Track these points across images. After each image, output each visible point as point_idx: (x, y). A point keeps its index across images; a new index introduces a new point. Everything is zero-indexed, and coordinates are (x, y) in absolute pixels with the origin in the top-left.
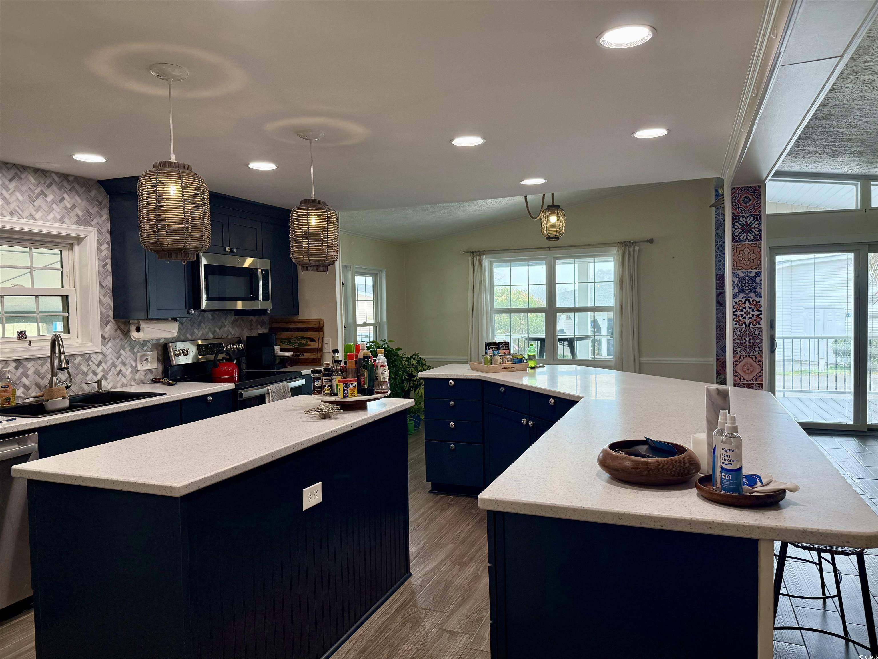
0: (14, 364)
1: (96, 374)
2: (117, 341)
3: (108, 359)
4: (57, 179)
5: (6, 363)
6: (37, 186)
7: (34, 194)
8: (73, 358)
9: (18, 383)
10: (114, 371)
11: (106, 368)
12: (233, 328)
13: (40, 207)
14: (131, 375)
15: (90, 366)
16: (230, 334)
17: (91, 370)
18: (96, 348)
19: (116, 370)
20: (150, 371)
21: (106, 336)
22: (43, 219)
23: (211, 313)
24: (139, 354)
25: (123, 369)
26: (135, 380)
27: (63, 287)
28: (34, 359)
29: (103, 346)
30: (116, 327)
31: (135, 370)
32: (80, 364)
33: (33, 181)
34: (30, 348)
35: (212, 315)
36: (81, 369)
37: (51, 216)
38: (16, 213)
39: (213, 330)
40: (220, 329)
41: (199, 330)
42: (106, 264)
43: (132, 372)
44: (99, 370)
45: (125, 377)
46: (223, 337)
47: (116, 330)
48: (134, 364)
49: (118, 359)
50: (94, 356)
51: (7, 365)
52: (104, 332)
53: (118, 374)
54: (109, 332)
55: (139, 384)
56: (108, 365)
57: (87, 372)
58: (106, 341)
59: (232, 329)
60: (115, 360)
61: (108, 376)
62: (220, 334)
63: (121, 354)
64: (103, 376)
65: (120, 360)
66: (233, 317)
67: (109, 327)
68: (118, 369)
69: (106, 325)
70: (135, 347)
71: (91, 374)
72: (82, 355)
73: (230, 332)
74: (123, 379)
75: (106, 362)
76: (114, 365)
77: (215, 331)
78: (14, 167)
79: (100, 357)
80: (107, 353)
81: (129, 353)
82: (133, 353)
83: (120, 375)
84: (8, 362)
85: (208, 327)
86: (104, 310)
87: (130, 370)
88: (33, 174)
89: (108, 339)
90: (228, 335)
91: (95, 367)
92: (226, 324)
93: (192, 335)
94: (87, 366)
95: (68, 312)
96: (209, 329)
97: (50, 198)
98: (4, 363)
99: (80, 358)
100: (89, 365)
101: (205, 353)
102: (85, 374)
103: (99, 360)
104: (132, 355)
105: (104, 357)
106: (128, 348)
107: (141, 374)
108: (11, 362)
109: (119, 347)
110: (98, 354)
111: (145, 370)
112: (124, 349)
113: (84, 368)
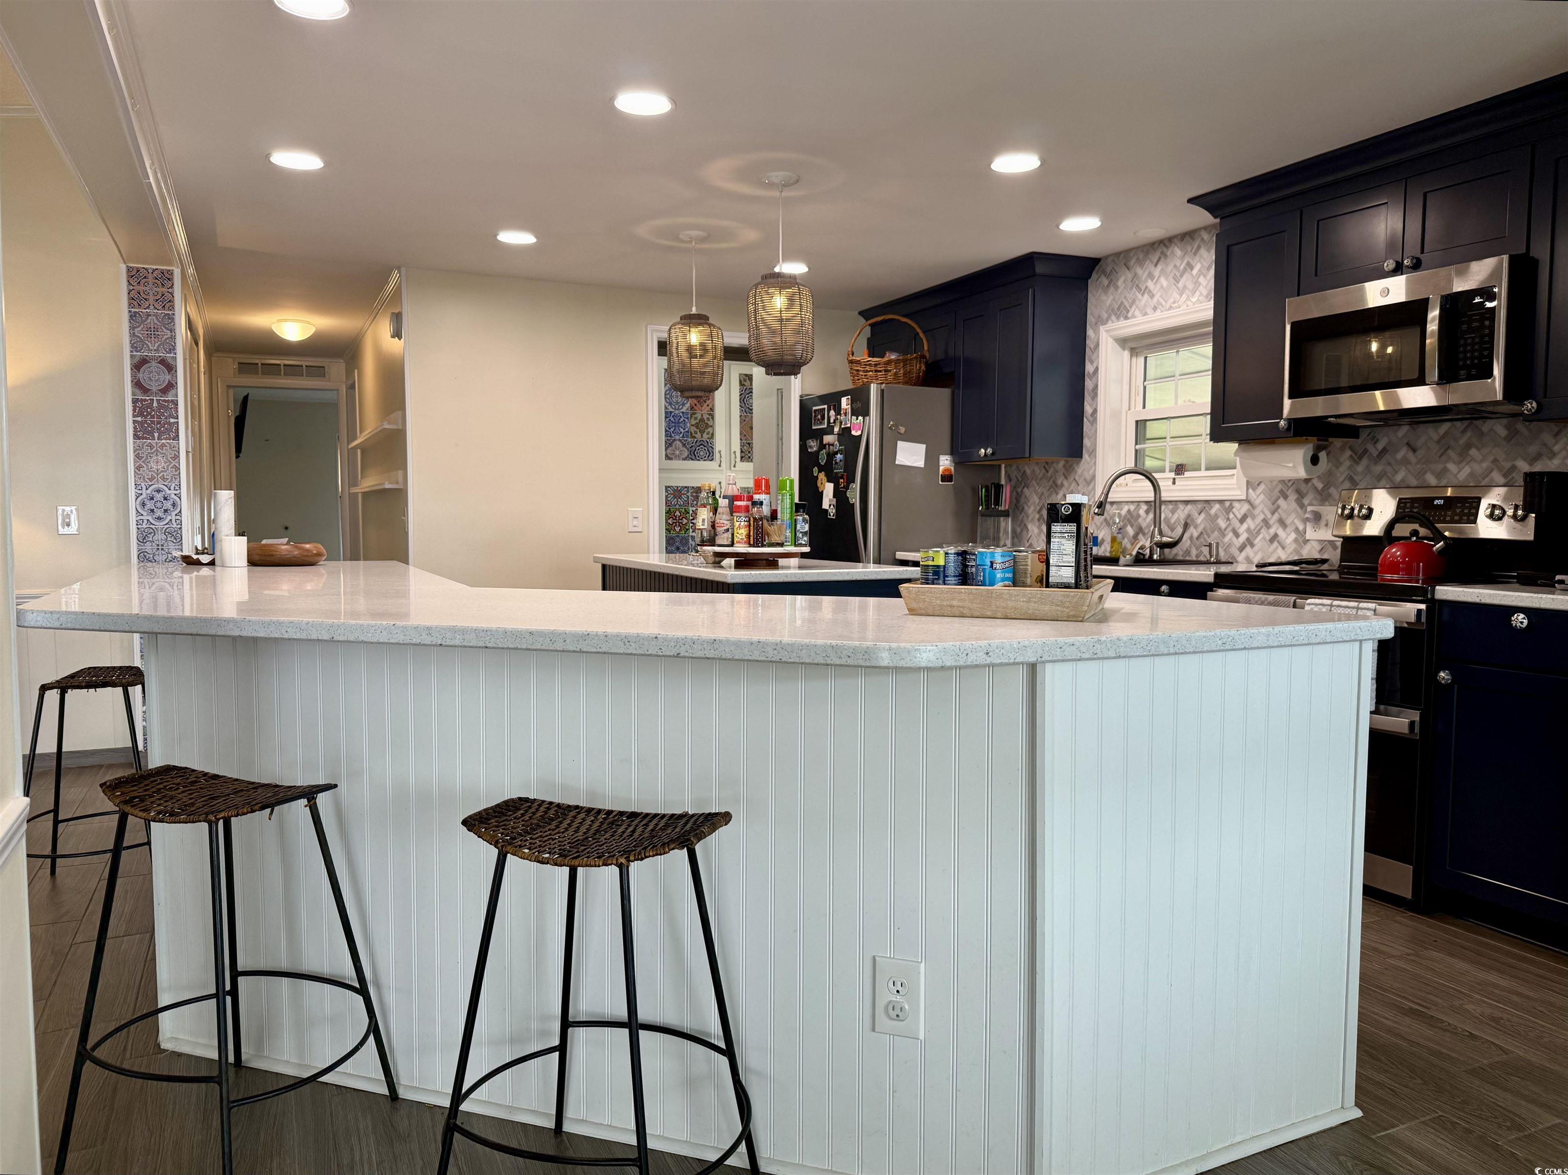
1: (1237, 535)
2: (1274, 483)
3: (1257, 512)
6: (1182, 258)
7: (1179, 271)
8: (1208, 505)
10: (1265, 534)
11: (1252, 527)
13: (1185, 287)
14: (1294, 546)
15: (1230, 520)
17: (1231, 528)
18: (1239, 493)
19: (1270, 534)
20: (1330, 543)
23: (1505, 421)
24: (1307, 508)
25: (1281, 532)
28: (1166, 503)
29: (1250, 491)
31: (1301, 538)
32: (1216, 516)
34: (1174, 487)
35: (1507, 427)
36: (1217, 525)
39: (1507, 465)
41: (1463, 464)
43: (1296, 540)
44: (1242, 529)
45: (1283, 548)
48: (1301, 527)
49: (1273, 513)
50: (1236, 505)
53: (1272, 540)
56: (1257, 523)
57: (1225, 529)
58: (1257, 482)
60: (1269, 515)
61: (1256, 542)
63: (1279, 507)
64: (1248, 539)
65: (1276, 516)
68: (1272, 531)
70: (1307, 493)
71: (1231, 535)
72: (1221, 502)
74: (1280, 551)
75: (1254, 517)
76: (1266, 523)
78: (1162, 245)
79: (1246, 507)
80: (1257, 502)
81: (1294, 505)
82: (1302, 506)
83: (1275, 544)
84: (1140, 503)
85: (1491, 458)
87: (1293, 536)
88: (1179, 245)
91: (1236, 523)
93: (1439, 476)
94: (1225, 521)
96: (1495, 461)
97: (1195, 272)
99: (1217, 506)
100: (1228, 519)
102: (1222, 533)
103: (1243, 511)
104: (1298, 509)
105: (1251, 508)
106: (1293, 497)
107: (1313, 547)
108: (1143, 504)
109: (1276, 493)
110: (1242, 503)
111: (1320, 541)
112: (1286, 497)
113: (1222, 523)
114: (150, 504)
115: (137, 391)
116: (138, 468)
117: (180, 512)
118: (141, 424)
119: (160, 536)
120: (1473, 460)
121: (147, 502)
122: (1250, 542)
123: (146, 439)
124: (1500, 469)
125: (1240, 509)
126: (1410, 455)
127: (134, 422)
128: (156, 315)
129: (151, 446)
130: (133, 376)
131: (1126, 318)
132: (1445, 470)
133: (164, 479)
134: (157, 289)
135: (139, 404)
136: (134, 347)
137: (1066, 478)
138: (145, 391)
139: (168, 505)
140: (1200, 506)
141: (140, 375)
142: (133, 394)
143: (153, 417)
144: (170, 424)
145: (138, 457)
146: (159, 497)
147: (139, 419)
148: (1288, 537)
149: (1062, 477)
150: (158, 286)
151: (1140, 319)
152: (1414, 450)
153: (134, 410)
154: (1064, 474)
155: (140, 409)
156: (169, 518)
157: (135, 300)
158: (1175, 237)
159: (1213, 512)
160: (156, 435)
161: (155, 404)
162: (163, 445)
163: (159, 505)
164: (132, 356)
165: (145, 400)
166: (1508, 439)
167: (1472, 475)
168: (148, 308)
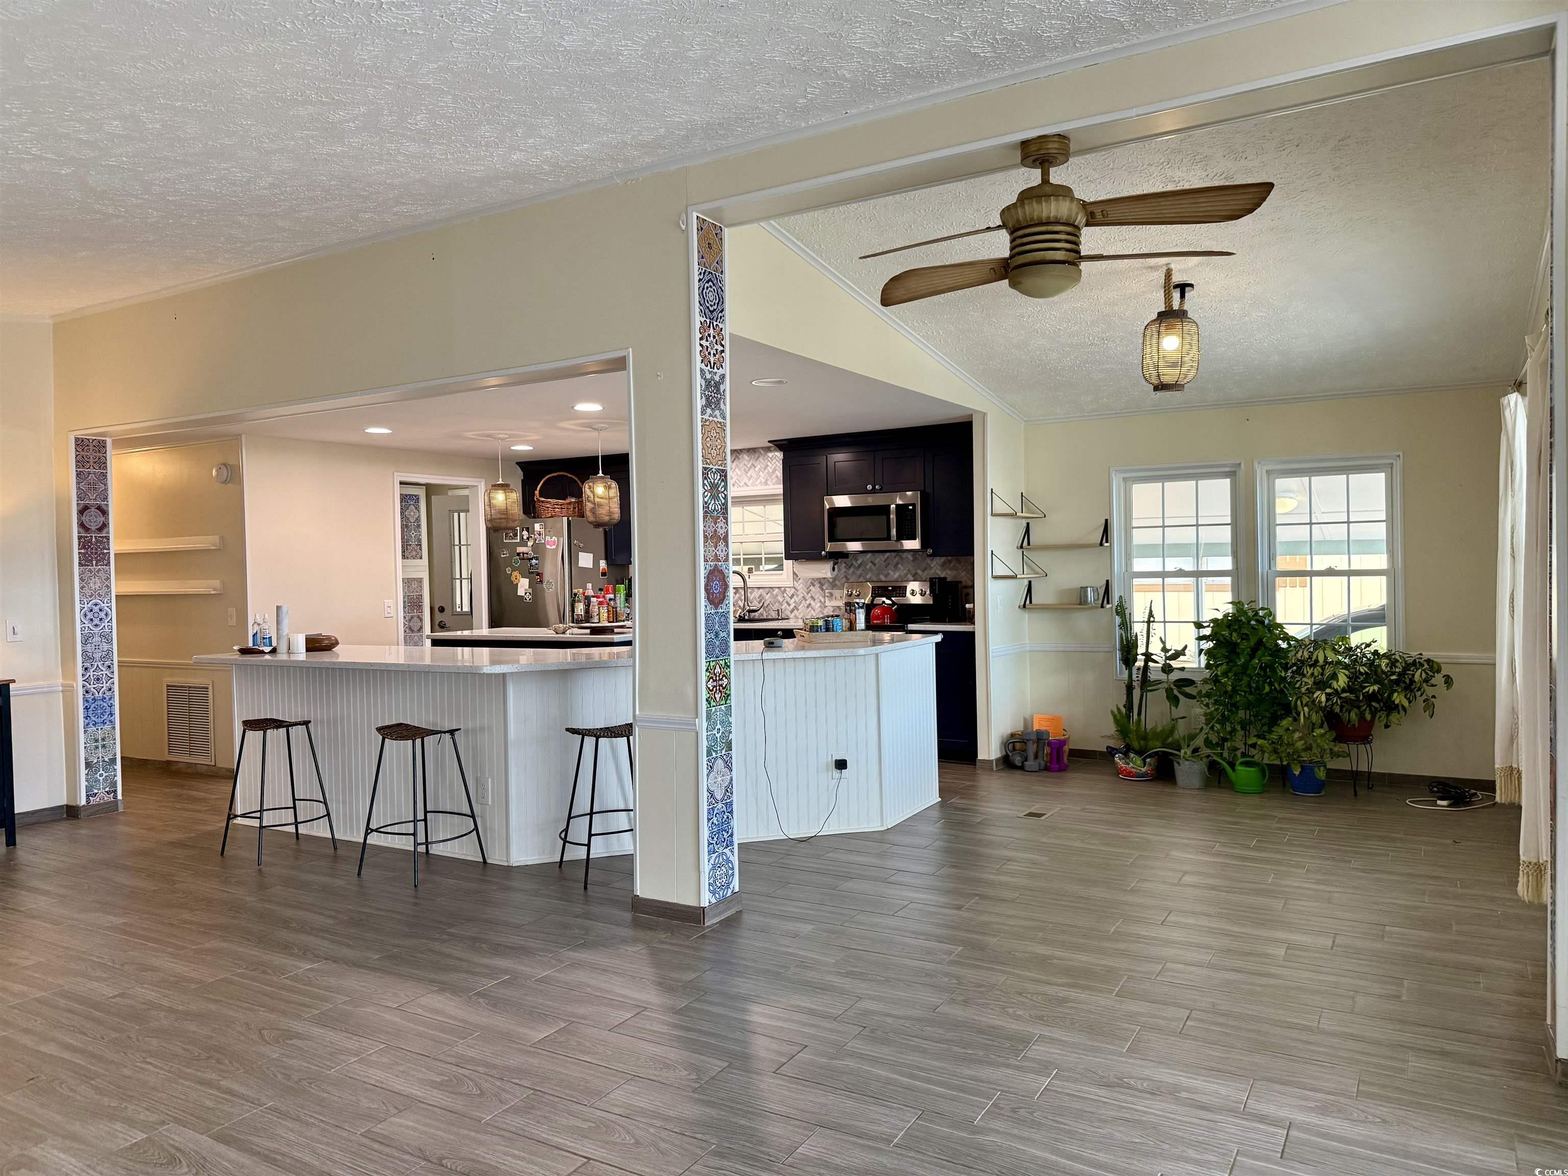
1: (789, 605)
3: (799, 593)
4: (762, 452)
6: (749, 461)
7: (748, 467)
8: (772, 590)
10: (804, 604)
11: (797, 600)
13: (751, 476)
14: (819, 609)
17: (785, 601)
18: (789, 583)
19: (806, 603)
21: (798, 574)
22: (753, 485)
24: (827, 591)
25: (812, 602)
29: (795, 582)
31: (823, 605)
32: (777, 595)
33: (747, 458)
35: (913, 556)
36: (778, 599)
37: (759, 481)
38: (737, 484)
43: (820, 606)
44: (792, 601)
45: (814, 610)
48: (823, 600)
49: (807, 594)
50: (788, 589)
53: (808, 607)
56: (799, 598)
57: (782, 602)
58: (798, 578)
60: (805, 594)
61: (799, 608)
63: (810, 591)
65: (809, 595)
68: (808, 602)
70: (824, 584)
71: (785, 605)
72: (779, 588)
74: (812, 611)
75: (797, 596)
76: (804, 599)
79: (793, 590)
80: (799, 588)
81: (819, 590)
82: (822, 590)
87: (819, 604)
88: (747, 453)
91: (788, 598)
92: (932, 565)
93: (886, 576)
96: (909, 570)
97: (757, 469)
99: (777, 590)
100: (783, 596)
101: (881, 595)
102: (781, 604)
103: (792, 593)
105: (796, 591)
106: (817, 585)
107: (829, 609)
109: (809, 583)
110: (791, 588)
112: (814, 586)
113: (780, 599)
114: (90, 615)
115: (81, 530)
116: (82, 588)
117: (111, 619)
118: (84, 554)
119: (97, 639)
120: (900, 569)
121: (88, 613)
122: (796, 608)
123: (88, 566)
124: (911, 574)
125: (790, 592)
126: (873, 567)
127: (79, 553)
128: (94, 473)
129: (90, 571)
130: (79, 519)
132: (888, 574)
133: (100, 595)
134: (95, 454)
135: (82, 540)
136: (79, 498)
138: (87, 530)
139: (102, 615)
140: (767, 590)
141: (83, 518)
142: (79, 533)
143: (92, 549)
144: (104, 554)
145: (82, 579)
146: (96, 609)
147: (82, 551)
148: (817, 605)
150: (96, 452)
152: (874, 565)
153: (79, 545)
155: (84, 544)
156: (103, 624)
157: (81, 462)
158: (745, 449)
159: (775, 593)
160: (94, 562)
161: (94, 540)
162: (99, 570)
163: (96, 615)
164: (78, 504)
165: (87, 537)
166: (913, 561)
167: (900, 576)
168: (89, 468)
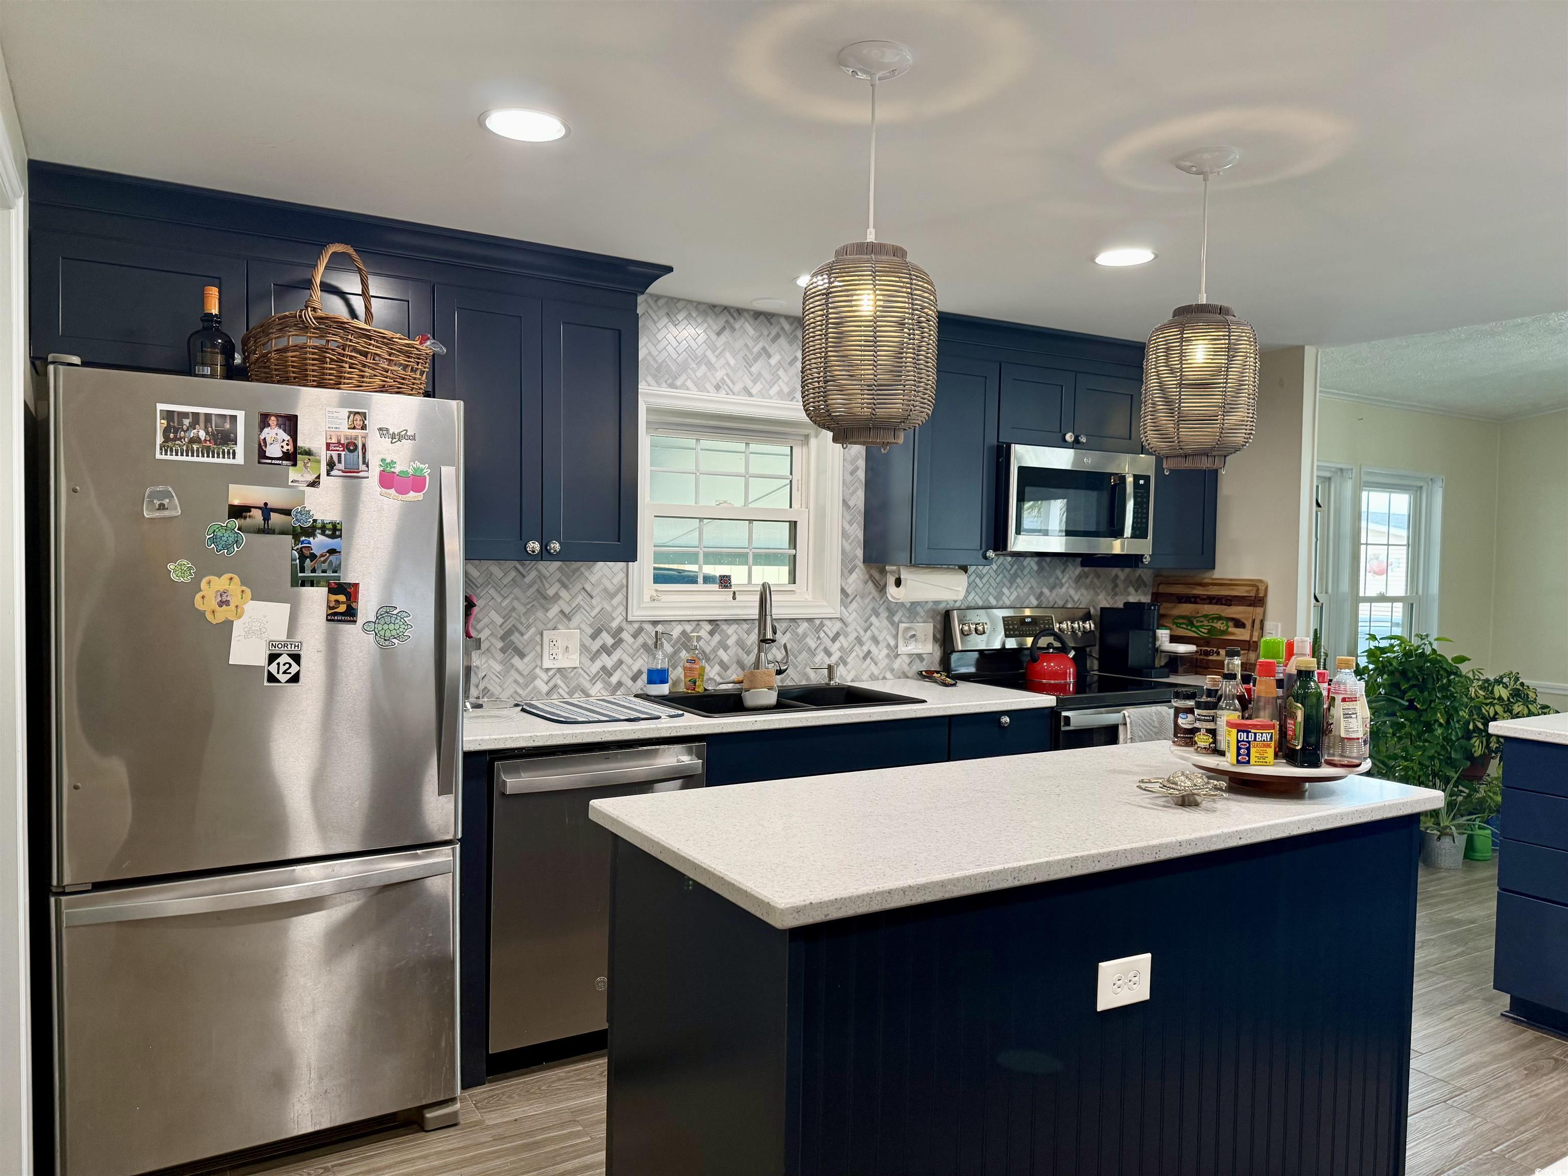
0: (708, 627)
1: (828, 654)
2: (867, 601)
3: (849, 629)
4: (787, 327)
5: (698, 624)
6: (756, 340)
7: (752, 353)
8: (795, 624)
9: (712, 657)
10: (859, 651)
11: (846, 645)
12: (1077, 589)
13: (760, 374)
14: (887, 661)
16: (1069, 599)
17: (822, 647)
18: (832, 611)
19: (862, 651)
20: (920, 657)
21: (849, 591)
22: (763, 394)
23: (1036, 559)
24: (902, 626)
25: (873, 649)
26: (892, 670)
27: (791, 507)
28: (739, 622)
29: (843, 608)
30: (867, 576)
31: (894, 654)
32: (805, 635)
33: (751, 332)
34: (734, 603)
36: (806, 644)
37: (776, 389)
38: (725, 386)
39: (1038, 591)
40: (1052, 589)
41: (1013, 589)
42: (857, 469)
43: (888, 656)
44: (834, 648)
45: (876, 664)
46: (1056, 606)
47: (866, 583)
48: (892, 643)
49: (866, 631)
50: (828, 623)
51: (698, 628)
52: (847, 583)
53: (865, 658)
54: (854, 584)
55: (899, 678)
56: (850, 641)
57: (815, 649)
58: (849, 600)
59: (1076, 592)
60: (862, 633)
61: (849, 660)
62: (1051, 599)
63: (871, 624)
64: (841, 658)
65: (869, 633)
66: (1079, 570)
67: (854, 576)
68: (865, 648)
69: (851, 572)
70: (897, 612)
71: (822, 654)
72: (810, 620)
73: (1070, 596)
74: (873, 666)
75: (846, 635)
76: (859, 641)
77: (1041, 593)
78: (725, 311)
79: (838, 625)
80: (849, 620)
81: (886, 622)
82: (892, 623)
83: (869, 660)
84: (700, 623)
85: (1029, 586)
86: (848, 547)
87: (885, 652)
88: (752, 322)
89: (852, 597)
90: (1067, 601)
91: (828, 642)
94: (815, 640)
95: (795, 548)
97: (774, 361)
98: (694, 624)
99: (805, 625)
100: (819, 638)
101: (1016, 633)
102: (813, 653)
103: (835, 630)
104: (890, 626)
105: (843, 626)
106: (884, 614)
107: (903, 661)
108: (705, 623)
109: (868, 611)
110: (834, 621)
111: (910, 655)
112: (877, 615)
113: (812, 643)
122: (843, 661)
125: (833, 628)
131: (672, 386)
137: (565, 586)
140: (784, 625)
148: (881, 653)
149: (558, 585)
151: (694, 393)
154: (559, 581)
158: (747, 311)
159: (800, 631)
